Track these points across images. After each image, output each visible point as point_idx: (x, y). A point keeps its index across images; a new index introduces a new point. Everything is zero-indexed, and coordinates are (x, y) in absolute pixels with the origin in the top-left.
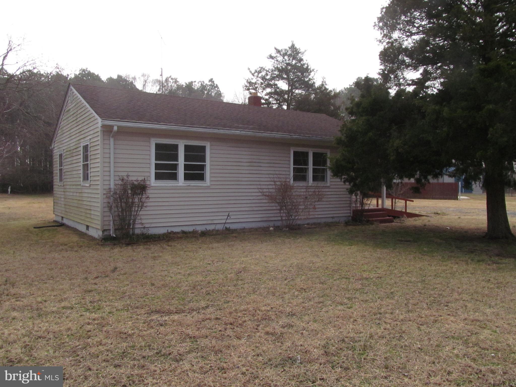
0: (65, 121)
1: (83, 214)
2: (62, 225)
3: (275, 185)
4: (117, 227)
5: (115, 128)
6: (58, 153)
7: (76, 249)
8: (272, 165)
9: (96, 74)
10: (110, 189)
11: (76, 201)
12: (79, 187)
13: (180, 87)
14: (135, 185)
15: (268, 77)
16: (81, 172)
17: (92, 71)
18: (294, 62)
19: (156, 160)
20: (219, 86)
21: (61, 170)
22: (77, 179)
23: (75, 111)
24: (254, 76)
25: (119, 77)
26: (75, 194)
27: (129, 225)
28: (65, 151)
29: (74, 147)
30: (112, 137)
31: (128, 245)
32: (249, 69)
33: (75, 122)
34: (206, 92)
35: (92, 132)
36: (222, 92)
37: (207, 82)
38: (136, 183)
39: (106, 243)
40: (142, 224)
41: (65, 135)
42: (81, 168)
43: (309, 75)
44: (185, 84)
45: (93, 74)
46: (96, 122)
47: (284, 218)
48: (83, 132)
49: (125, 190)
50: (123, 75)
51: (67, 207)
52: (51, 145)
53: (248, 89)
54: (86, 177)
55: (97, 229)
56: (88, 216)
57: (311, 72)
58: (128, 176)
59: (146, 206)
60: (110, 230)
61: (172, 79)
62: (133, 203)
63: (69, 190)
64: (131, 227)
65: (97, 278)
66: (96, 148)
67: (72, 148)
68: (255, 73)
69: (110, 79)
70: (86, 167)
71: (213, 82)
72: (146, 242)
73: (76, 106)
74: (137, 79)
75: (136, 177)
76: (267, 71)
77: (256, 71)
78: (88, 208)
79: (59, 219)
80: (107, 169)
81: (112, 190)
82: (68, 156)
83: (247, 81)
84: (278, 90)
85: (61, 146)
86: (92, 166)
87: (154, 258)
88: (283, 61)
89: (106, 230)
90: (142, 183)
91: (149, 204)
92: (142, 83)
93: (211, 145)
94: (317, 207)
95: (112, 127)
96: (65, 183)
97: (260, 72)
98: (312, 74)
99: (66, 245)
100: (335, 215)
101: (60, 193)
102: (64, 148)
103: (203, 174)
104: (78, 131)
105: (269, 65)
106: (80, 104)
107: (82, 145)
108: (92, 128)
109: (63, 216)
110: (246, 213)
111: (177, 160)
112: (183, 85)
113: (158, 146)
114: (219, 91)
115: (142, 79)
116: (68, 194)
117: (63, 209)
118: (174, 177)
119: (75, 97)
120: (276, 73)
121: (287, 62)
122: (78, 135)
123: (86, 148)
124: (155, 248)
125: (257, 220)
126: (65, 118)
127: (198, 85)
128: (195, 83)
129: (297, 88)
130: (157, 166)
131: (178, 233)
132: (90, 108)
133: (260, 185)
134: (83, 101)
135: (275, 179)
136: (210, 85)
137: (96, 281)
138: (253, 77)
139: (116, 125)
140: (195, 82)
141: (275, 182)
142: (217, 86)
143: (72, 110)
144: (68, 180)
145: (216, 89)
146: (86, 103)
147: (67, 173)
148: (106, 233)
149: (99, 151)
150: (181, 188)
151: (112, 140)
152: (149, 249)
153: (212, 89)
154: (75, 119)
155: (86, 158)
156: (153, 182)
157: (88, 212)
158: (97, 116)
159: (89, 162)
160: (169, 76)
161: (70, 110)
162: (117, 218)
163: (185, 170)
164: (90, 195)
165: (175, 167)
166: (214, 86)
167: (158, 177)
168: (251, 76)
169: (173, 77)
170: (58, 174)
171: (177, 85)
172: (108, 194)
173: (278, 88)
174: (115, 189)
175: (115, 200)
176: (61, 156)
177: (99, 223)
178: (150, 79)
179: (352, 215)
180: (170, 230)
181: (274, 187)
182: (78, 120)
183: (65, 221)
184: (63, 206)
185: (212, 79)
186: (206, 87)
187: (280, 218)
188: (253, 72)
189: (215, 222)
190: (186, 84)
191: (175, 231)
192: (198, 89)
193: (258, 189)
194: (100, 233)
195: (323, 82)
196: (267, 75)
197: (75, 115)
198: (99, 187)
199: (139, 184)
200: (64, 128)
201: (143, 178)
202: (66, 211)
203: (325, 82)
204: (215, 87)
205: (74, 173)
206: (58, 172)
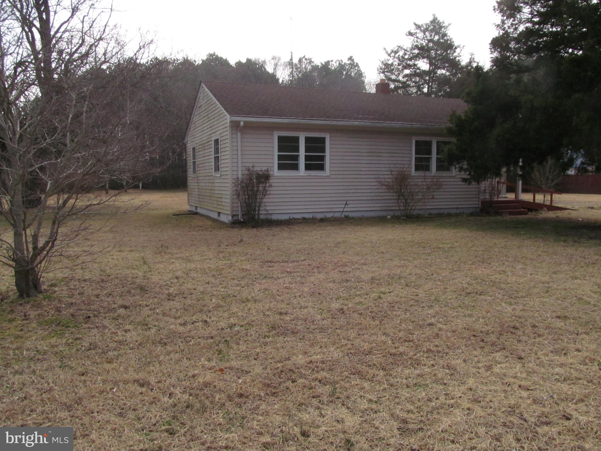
0: (197, 116)
1: (215, 202)
2: (196, 213)
3: (392, 174)
4: (244, 212)
5: (242, 124)
6: (192, 147)
7: (210, 229)
8: (392, 155)
9: (224, 58)
10: (238, 178)
11: (208, 191)
12: (211, 178)
13: (315, 68)
14: (259, 174)
15: (406, 57)
16: (213, 164)
17: (219, 56)
18: (437, 38)
19: (279, 151)
20: (359, 65)
21: (194, 163)
22: (210, 171)
23: (206, 107)
24: (390, 56)
25: (249, 61)
26: (207, 184)
27: (255, 210)
28: (198, 145)
29: (206, 141)
30: (239, 131)
31: (253, 227)
32: (385, 49)
33: (206, 117)
34: (344, 73)
35: (222, 127)
36: (363, 72)
37: (346, 61)
38: (260, 173)
39: (236, 226)
40: (266, 210)
41: (198, 129)
42: (213, 160)
43: (455, 52)
44: (320, 65)
45: (222, 58)
46: (225, 118)
47: (402, 208)
48: (214, 127)
49: (251, 179)
50: (253, 58)
51: (200, 197)
52: (184, 139)
53: (383, 72)
54: (217, 169)
55: (227, 214)
56: (220, 203)
57: (456, 48)
58: (253, 167)
59: (269, 194)
60: (238, 215)
61: (306, 59)
62: (258, 191)
63: (202, 181)
64: (257, 213)
65: (227, 246)
66: (225, 142)
67: (204, 142)
68: (391, 53)
69: (239, 64)
70: (217, 159)
71: (353, 60)
72: (270, 225)
73: (208, 103)
74: (268, 63)
75: (260, 168)
76: (405, 50)
77: (392, 51)
78: (220, 196)
79: (193, 209)
80: (235, 160)
81: (240, 179)
82: (201, 149)
83: (383, 62)
84: (418, 71)
85: (194, 140)
86: (223, 158)
87: (273, 235)
88: (424, 38)
89: (235, 215)
90: (266, 173)
91: (272, 192)
92: (273, 67)
93: (330, 137)
94: (436, 197)
95: (239, 122)
96: (198, 175)
97: (396, 52)
98: (458, 50)
99: (202, 227)
100: (460, 206)
101: (193, 184)
102: (197, 142)
103: (323, 164)
104: (209, 126)
105: (408, 43)
106: (210, 101)
107: (213, 139)
108: (222, 123)
109: (197, 205)
110: (365, 202)
111: (298, 151)
112: (318, 66)
113: (280, 139)
114: (360, 70)
115: (273, 62)
116: (201, 184)
117: (197, 199)
118: (295, 167)
119: (206, 94)
120: (416, 51)
121: (429, 38)
122: (209, 130)
123: (217, 142)
124: (275, 230)
125: (376, 209)
126: (197, 113)
127: (335, 65)
128: (332, 63)
129: (439, 68)
130: (280, 158)
131: (299, 219)
132: (219, 105)
133: (377, 175)
134: (214, 98)
135: (392, 169)
136: (349, 64)
137: (227, 247)
138: (389, 58)
139: (242, 121)
140: (332, 61)
141: (391, 171)
142: (357, 65)
143: (203, 106)
144: (201, 172)
145: (357, 68)
146: (216, 100)
147: (200, 166)
148: (235, 218)
149: (228, 145)
150: (302, 178)
151: (239, 134)
152: (271, 230)
153: (351, 68)
154: (206, 114)
155: (217, 151)
156: (276, 172)
157: (219, 200)
158: (226, 113)
159: (219, 155)
160: (302, 56)
161: (201, 106)
162: (244, 205)
163: (305, 161)
164: (221, 185)
165: (296, 158)
166: (353, 65)
167: (281, 167)
168: (387, 57)
169: (307, 57)
170: (192, 167)
171: (312, 66)
172: (237, 182)
173: (419, 69)
174: (242, 179)
175: (243, 187)
176: (194, 149)
177: (229, 209)
178: (282, 61)
179: (480, 206)
180: (292, 216)
181: (391, 176)
182: (209, 116)
183: (199, 210)
184: (197, 196)
185: (351, 57)
186: (344, 66)
187: (398, 208)
188: (389, 52)
189: (334, 210)
190: (322, 64)
191: (296, 217)
192: (335, 69)
193: (375, 178)
194: (230, 218)
195: (471, 59)
196: (405, 54)
197: (206, 111)
198: (228, 177)
199: (263, 174)
200: (197, 123)
201: (267, 168)
202: (200, 201)
203: (474, 59)
204: (355, 66)
205: (207, 164)
206: (192, 164)
